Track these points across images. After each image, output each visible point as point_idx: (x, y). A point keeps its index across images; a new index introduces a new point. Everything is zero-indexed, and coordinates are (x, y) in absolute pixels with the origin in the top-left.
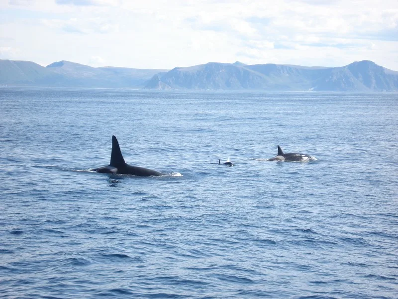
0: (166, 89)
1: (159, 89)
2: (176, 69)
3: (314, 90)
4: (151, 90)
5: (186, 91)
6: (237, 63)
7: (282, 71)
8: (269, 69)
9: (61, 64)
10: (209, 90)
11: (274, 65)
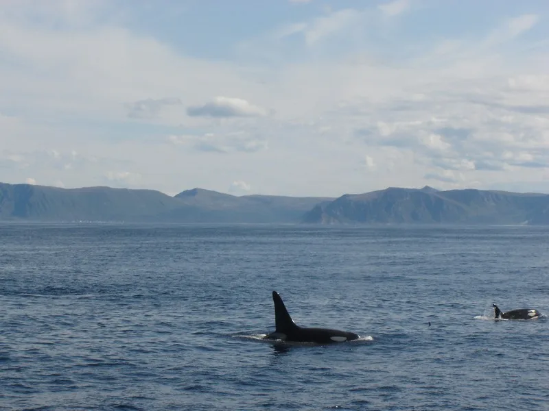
0: (332, 223)
1: (323, 223)
2: (345, 196)
3: (528, 224)
4: (312, 225)
5: (358, 226)
6: (427, 188)
7: (486, 199)
8: (468, 196)
9: (194, 192)
10: (389, 225)
11: (475, 191)
